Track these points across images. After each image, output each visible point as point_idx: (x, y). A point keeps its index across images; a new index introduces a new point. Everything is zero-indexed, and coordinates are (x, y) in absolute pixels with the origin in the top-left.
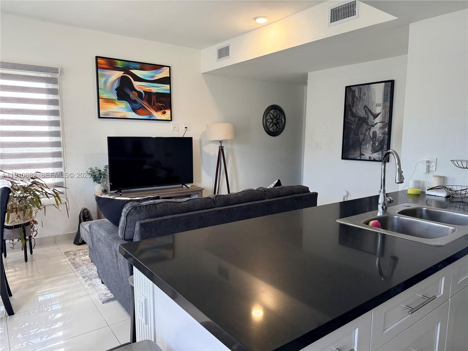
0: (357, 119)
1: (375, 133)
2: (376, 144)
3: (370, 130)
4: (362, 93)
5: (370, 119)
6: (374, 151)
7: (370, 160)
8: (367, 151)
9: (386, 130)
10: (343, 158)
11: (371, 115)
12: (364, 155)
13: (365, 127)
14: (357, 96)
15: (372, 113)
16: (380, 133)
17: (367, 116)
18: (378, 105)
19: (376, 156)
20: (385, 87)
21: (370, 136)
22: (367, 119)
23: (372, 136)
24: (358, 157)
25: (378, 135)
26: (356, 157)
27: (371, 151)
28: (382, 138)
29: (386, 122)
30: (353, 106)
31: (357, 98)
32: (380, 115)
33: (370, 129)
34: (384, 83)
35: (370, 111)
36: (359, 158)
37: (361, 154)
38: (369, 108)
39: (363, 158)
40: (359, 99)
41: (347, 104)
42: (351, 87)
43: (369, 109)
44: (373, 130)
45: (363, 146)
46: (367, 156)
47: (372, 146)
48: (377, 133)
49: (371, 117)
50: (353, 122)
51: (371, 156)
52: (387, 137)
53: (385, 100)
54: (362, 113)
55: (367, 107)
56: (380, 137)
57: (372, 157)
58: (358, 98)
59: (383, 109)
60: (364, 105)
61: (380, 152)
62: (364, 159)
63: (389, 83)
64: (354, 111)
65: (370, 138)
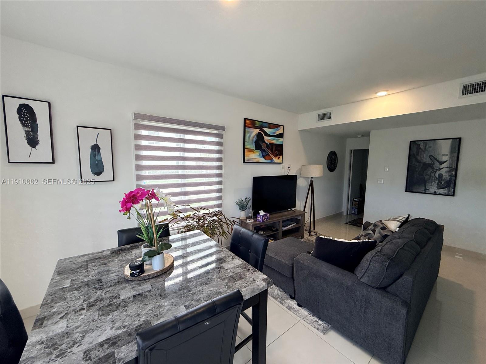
0: (422, 164)
2: (442, 183)
3: (435, 173)
4: (427, 146)
5: (436, 164)
6: (440, 187)
7: (435, 194)
8: (433, 187)
9: (453, 174)
10: (406, 191)
11: (437, 162)
12: (429, 190)
13: (430, 170)
14: (422, 148)
15: (438, 161)
16: (447, 175)
17: (432, 163)
18: (443, 155)
19: (441, 191)
20: (452, 142)
21: (436, 177)
22: (432, 165)
25: (444, 177)
26: (421, 191)
27: (437, 187)
28: (449, 179)
29: (453, 168)
30: (418, 155)
31: (422, 150)
32: (447, 162)
33: (436, 172)
34: (451, 140)
35: (436, 159)
37: (426, 189)
38: (435, 157)
40: (424, 150)
41: (412, 153)
42: (416, 142)
43: (434, 157)
45: (427, 184)
46: (432, 190)
47: (438, 184)
48: (443, 175)
49: (437, 164)
51: (437, 191)
52: (454, 178)
53: (452, 152)
55: (433, 156)
56: (447, 178)
58: (423, 149)
59: (450, 158)
60: (429, 155)
61: (446, 188)
63: (457, 140)
64: (419, 158)
65: (435, 178)
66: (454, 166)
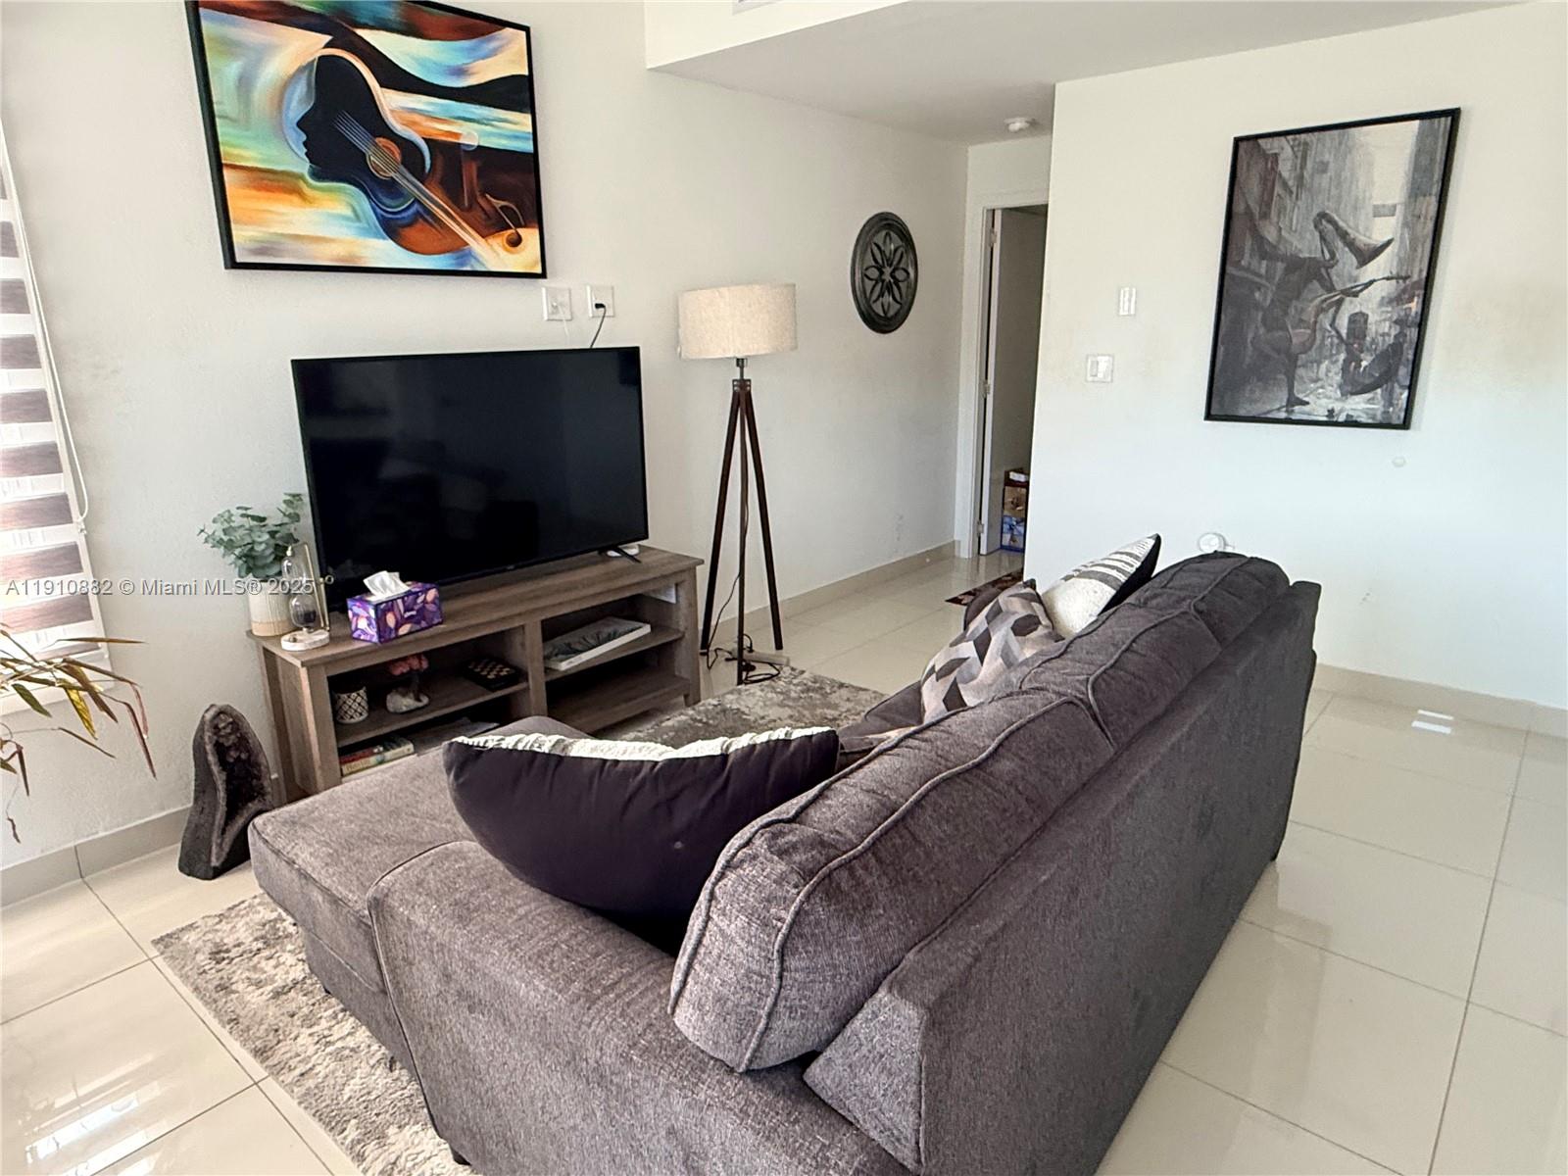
0: (1280, 266)
1: (1359, 321)
2: (1364, 364)
3: (1337, 312)
4: (1309, 165)
5: (1340, 265)
6: (1353, 385)
7: (1331, 422)
8: (1322, 387)
9: (1414, 310)
10: (1209, 416)
11: (1347, 249)
12: (1308, 403)
13: (1316, 295)
14: (1285, 174)
15: (1351, 245)
16: (1385, 320)
17: (1327, 256)
18: (1378, 212)
19: (1358, 405)
20: (1421, 136)
21: (1338, 332)
22: (1327, 268)
23: (1344, 332)
24: (1279, 409)
25: (1372, 328)
26: (1269, 412)
27: (1340, 387)
28: (1391, 340)
29: (1415, 278)
30: (1265, 216)
31: (1285, 184)
32: (1389, 250)
33: (1339, 303)
34: (1416, 123)
35: (1343, 235)
36: (1283, 415)
37: (1294, 401)
38: (1341, 224)
39: (1299, 412)
40: (1294, 189)
41: (1239, 208)
42: (1260, 141)
43: (1337, 227)
44: (1350, 307)
45: (1301, 372)
46: (1318, 408)
47: (1345, 370)
48: (1371, 320)
49: (1347, 259)
50: (1260, 276)
51: (1337, 406)
52: (1413, 333)
53: (1415, 192)
54: (1306, 244)
55: (1331, 221)
56: (1383, 335)
57: (1341, 411)
58: (1290, 183)
59: (1405, 224)
60: (1316, 211)
61: (1379, 391)
62: (1305, 417)
63: (1443, 119)
64: (1270, 234)
65: (1336, 341)
66: (1418, 273)
